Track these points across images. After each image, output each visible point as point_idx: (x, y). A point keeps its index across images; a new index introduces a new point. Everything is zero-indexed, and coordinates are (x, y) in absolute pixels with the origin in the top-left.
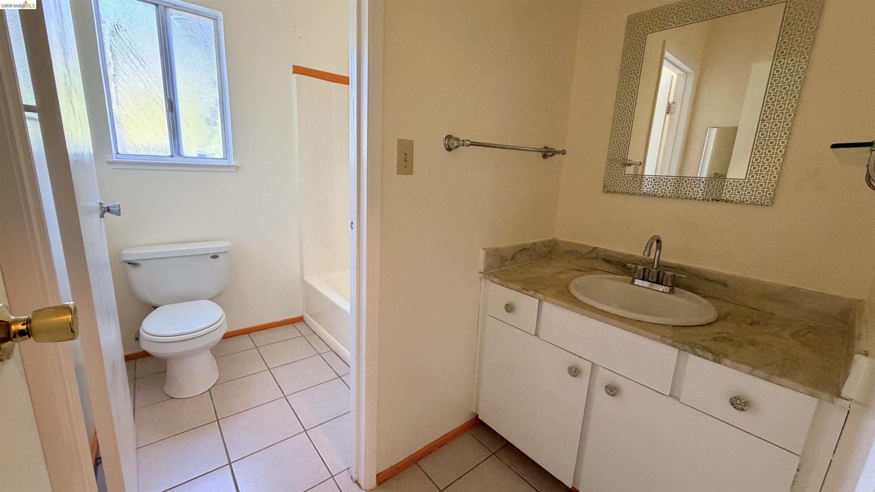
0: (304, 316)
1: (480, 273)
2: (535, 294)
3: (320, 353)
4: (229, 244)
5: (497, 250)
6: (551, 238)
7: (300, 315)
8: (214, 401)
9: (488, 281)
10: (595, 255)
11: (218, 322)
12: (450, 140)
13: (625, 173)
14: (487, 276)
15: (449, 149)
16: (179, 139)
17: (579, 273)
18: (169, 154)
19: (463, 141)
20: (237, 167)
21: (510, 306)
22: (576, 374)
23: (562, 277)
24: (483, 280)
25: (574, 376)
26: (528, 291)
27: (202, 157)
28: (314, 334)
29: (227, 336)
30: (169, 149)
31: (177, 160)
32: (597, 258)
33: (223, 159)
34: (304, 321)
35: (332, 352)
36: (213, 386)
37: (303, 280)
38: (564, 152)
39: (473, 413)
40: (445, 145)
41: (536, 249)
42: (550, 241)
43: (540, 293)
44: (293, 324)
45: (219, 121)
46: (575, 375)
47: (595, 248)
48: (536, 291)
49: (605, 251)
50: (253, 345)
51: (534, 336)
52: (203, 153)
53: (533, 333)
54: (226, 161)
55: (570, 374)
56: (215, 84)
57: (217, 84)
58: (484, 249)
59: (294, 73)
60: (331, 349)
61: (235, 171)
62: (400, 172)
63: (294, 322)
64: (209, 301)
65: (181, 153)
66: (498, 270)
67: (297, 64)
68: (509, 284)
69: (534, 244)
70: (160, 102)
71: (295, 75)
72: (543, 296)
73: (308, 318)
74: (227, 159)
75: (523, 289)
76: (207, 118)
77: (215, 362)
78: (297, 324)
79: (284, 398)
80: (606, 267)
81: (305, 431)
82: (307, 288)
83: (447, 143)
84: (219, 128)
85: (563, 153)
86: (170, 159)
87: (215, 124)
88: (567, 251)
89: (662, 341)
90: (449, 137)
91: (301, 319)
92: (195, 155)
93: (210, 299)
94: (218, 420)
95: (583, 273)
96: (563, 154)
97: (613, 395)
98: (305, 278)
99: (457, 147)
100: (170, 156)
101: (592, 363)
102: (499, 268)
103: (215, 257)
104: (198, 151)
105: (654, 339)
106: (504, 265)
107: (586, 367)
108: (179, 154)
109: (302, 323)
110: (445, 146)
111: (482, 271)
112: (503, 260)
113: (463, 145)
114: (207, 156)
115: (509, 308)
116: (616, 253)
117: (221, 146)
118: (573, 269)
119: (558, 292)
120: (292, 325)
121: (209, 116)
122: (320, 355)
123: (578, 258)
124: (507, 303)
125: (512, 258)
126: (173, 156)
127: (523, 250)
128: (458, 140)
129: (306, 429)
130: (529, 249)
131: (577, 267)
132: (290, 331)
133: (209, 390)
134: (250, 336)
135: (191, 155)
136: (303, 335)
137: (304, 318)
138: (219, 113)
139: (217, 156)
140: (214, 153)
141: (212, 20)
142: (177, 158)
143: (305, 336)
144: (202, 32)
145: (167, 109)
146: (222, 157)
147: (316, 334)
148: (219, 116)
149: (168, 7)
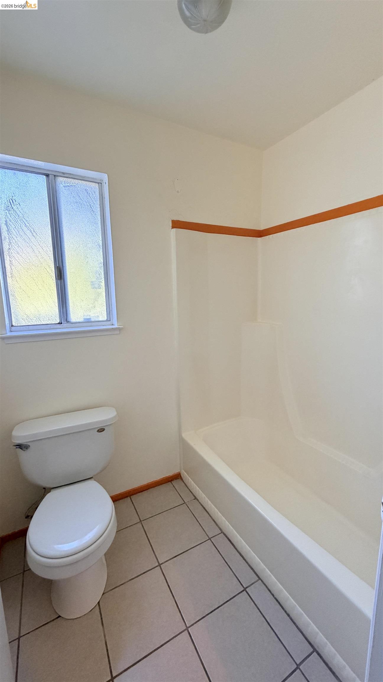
0: (181, 472)
3: (210, 536)
7: (176, 471)
16: (67, 305)
18: (58, 321)
20: (119, 329)
27: (88, 321)
28: (196, 501)
30: (58, 316)
31: (65, 327)
33: (107, 321)
34: (183, 482)
35: (222, 535)
36: (102, 595)
44: (171, 482)
45: (103, 284)
52: (88, 317)
54: (109, 323)
56: (100, 247)
59: (173, 227)
60: (221, 530)
61: (119, 333)
63: (172, 480)
65: (68, 320)
67: (175, 218)
70: (50, 271)
71: (174, 229)
73: (184, 475)
74: (110, 321)
76: (92, 282)
78: (174, 483)
82: (184, 446)
84: (103, 291)
86: (59, 326)
87: (99, 287)
91: (178, 477)
92: (81, 320)
98: (184, 435)
100: (59, 323)
104: (84, 315)
108: (66, 320)
109: (179, 481)
114: (93, 320)
120: (170, 483)
121: (94, 280)
122: (210, 539)
126: (61, 323)
133: (99, 602)
134: (131, 499)
135: (78, 320)
136: (185, 503)
137: (182, 476)
138: (103, 276)
139: (101, 319)
140: (98, 316)
141: (97, 185)
142: (65, 325)
143: (187, 503)
144: (88, 197)
145: (56, 277)
146: (105, 319)
147: (198, 500)
148: (103, 279)
149: (58, 176)
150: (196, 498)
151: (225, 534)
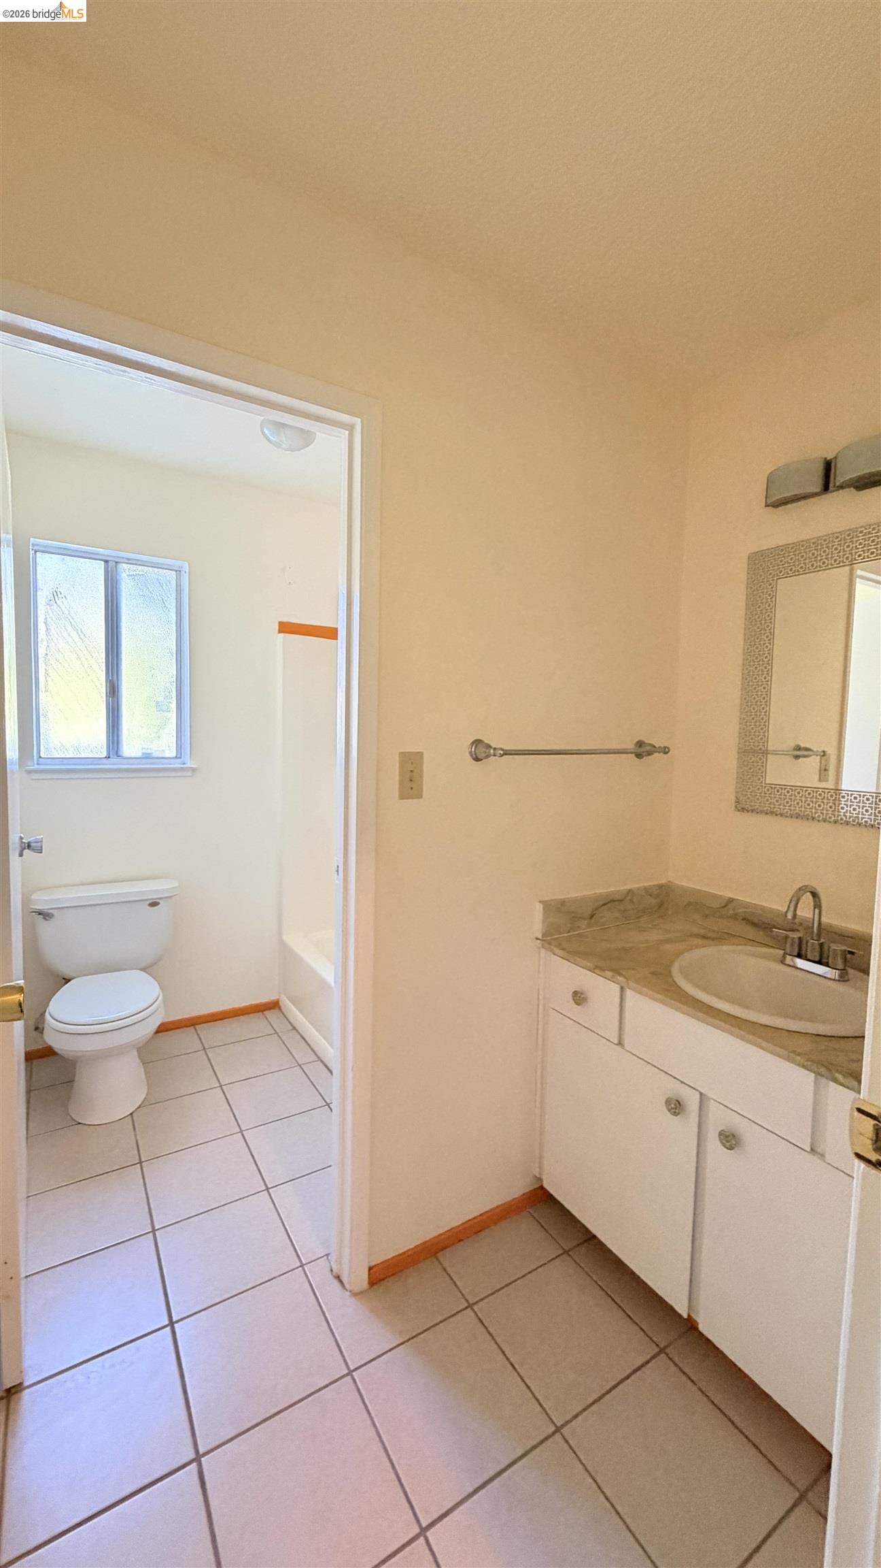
0: (280, 1000)
1: (537, 939)
2: (613, 977)
3: (300, 1063)
4: (176, 884)
5: (563, 903)
6: (663, 881)
7: (273, 998)
8: (138, 1133)
9: (549, 953)
10: (731, 912)
11: (150, 1006)
12: (478, 747)
13: (767, 782)
14: (546, 945)
15: (477, 759)
16: (120, 733)
17: (700, 941)
18: (105, 754)
19: (495, 749)
20: (193, 770)
21: (579, 995)
22: (677, 1111)
23: (667, 947)
24: (543, 951)
25: (675, 1114)
26: (603, 970)
27: (147, 757)
28: (294, 1031)
29: (163, 1029)
30: (105, 747)
31: (114, 763)
32: (735, 917)
33: (176, 757)
34: (280, 1009)
35: (319, 1062)
36: (139, 1107)
37: (282, 943)
38: (667, 750)
39: (536, 1177)
40: (471, 753)
41: (634, 900)
42: (661, 887)
43: (620, 975)
44: (263, 1014)
45: (174, 705)
46: (675, 1112)
47: (731, 900)
48: (617, 972)
49: (747, 905)
50: (201, 1045)
51: (617, 1045)
52: (149, 751)
53: (616, 1042)
54: (179, 760)
55: (669, 1111)
56: (173, 656)
57: (175, 655)
58: (540, 902)
59: (280, 632)
60: (319, 1058)
61: (191, 774)
62: (403, 796)
63: (265, 1010)
64: (141, 972)
65: (120, 754)
66: (566, 935)
67: (285, 620)
68: (579, 959)
69: (630, 892)
70: (99, 686)
71: (280, 634)
72: (625, 980)
73: (286, 1003)
74: (180, 758)
75: (597, 967)
76: (158, 702)
77: (143, 1070)
78: (267, 1013)
79: (240, 1134)
80: (751, 932)
81: (267, 1189)
82: (286, 954)
83: (473, 750)
84: (173, 715)
85: (665, 751)
86: (105, 761)
87: (168, 711)
88: (689, 904)
89: (789, 1060)
90: (477, 742)
91: (275, 1005)
92: (139, 754)
93: (142, 970)
94: (141, 1163)
95: (710, 942)
96: (666, 753)
97: (731, 1148)
98: (285, 937)
99: (488, 756)
100: (106, 758)
101: (701, 1094)
102: (569, 932)
103: (154, 904)
104: (143, 749)
105: (780, 1056)
106: (579, 927)
107: (692, 1101)
108: (117, 753)
109: (276, 1011)
110: (472, 756)
111: (540, 937)
112: (575, 918)
113: (495, 755)
114: (155, 755)
115: (579, 998)
116: (763, 908)
117: (175, 739)
118: (691, 935)
119: (653, 973)
120: (260, 1013)
121: (161, 699)
122: (300, 1066)
123: (707, 916)
124: (576, 990)
125: (592, 916)
126: (109, 758)
127: (609, 902)
128: (489, 746)
129: (269, 1186)
130: (620, 901)
131: (702, 932)
132: (256, 1024)
133: (131, 1114)
134: (196, 1030)
135: (133, 755)
136: (276, 1033)
137: (281, 1003)
138: (174, 694)
139: (167, 755)
140: (163, 751)
141: (174, 572)
142: (114, 760)
143: (280, 1034)
144: (161, 589)
145: (106, 693)
146: (174, 755)
147: (297, 1031)
148: (174, 699)
149: (120, 562)
150: (294, 1028)
151: (322, 1062)
